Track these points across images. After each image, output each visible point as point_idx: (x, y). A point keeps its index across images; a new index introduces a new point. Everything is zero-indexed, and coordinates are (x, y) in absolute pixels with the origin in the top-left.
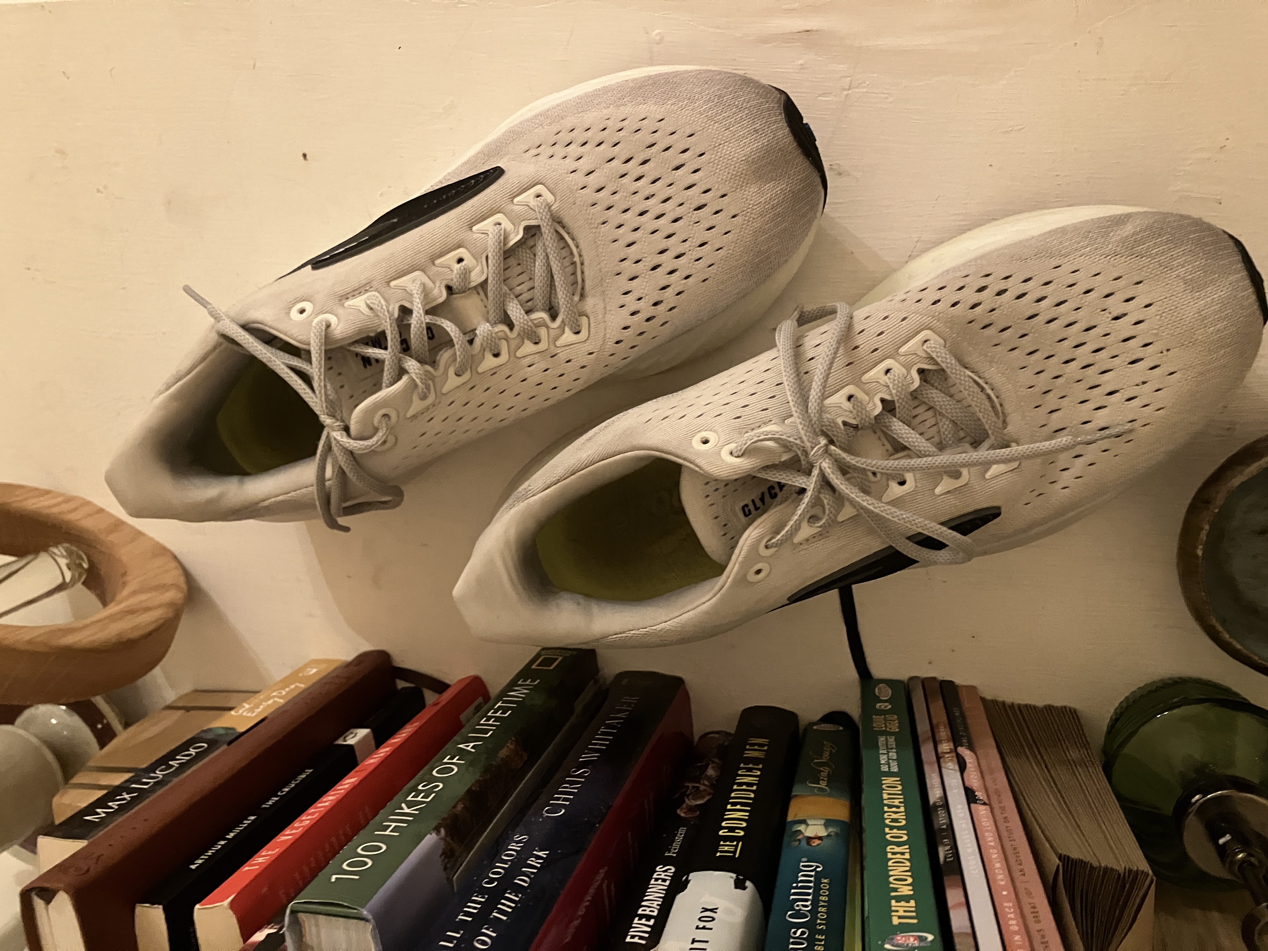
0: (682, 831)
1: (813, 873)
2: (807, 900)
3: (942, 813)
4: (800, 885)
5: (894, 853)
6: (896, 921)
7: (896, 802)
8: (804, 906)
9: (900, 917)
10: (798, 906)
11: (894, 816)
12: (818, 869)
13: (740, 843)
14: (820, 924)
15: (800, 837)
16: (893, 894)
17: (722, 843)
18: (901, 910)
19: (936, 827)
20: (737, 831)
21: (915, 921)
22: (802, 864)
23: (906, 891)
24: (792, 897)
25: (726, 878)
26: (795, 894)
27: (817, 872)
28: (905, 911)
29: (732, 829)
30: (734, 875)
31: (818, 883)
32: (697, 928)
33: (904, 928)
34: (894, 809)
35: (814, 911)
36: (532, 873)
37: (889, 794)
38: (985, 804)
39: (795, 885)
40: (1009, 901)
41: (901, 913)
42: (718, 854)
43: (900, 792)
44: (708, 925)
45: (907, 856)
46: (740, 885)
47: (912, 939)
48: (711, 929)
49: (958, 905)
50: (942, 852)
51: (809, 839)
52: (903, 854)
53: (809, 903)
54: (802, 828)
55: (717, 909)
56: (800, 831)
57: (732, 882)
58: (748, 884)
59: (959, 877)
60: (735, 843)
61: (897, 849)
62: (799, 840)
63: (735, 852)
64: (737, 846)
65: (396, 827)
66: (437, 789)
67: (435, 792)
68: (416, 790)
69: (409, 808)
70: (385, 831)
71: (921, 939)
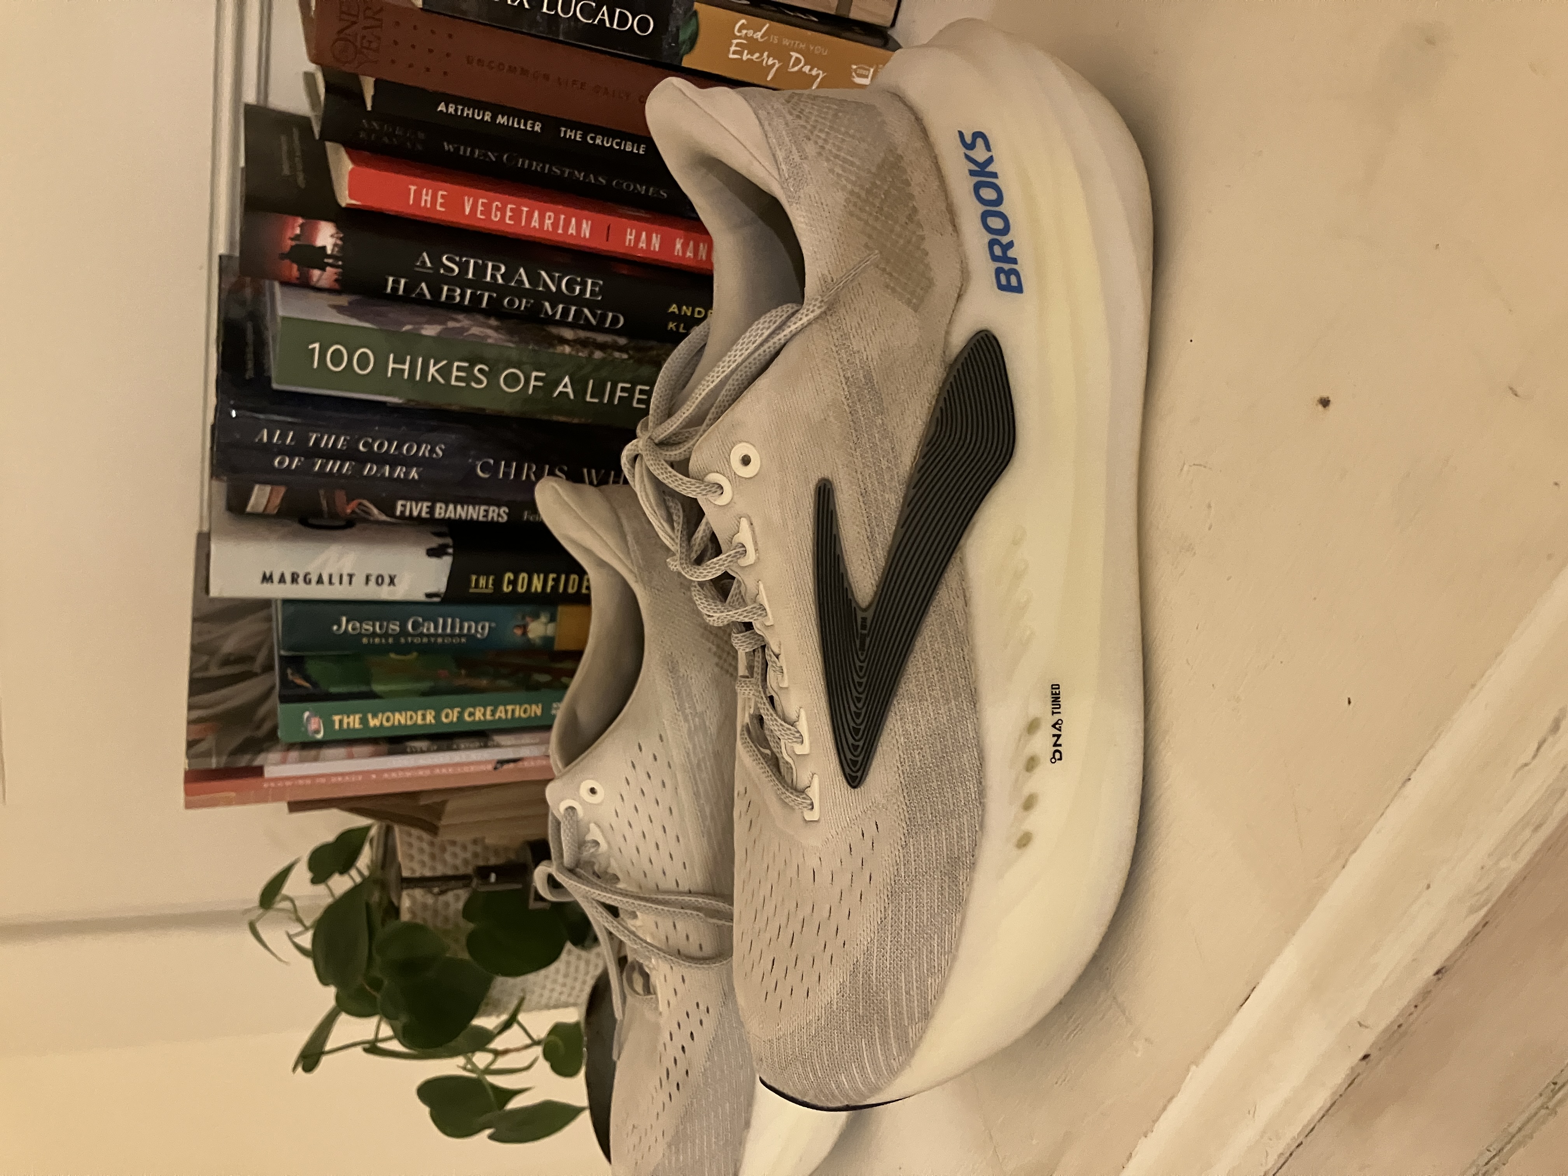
1: (473, 631)
2: (436, 628)
3: (478, 744)
4: (458, 624)
5: (424, 715)
6: (337, 718)
7: (498, 715)
8: (429, 628)
9: (341, 720)
10: (429, 624)
11: (478, 714)
12: (479, 636)
13: (491, 591)
14: (406, 640)
15: (528, 620)
16: (370, 715)
17: (492, 577)
18: (351, 720)
19: (459, 740)
20: (511, 586)
21: (337, 728)
23: (373, 722)
25: (441, 585)
26: (445, 622)
27: (474, 635)
28: (348, 722)
29: (513, 583)
30: (443, 590)
31: (460, 635)
32: (368, 576)
33: (328, 722)
34: (489, 713)
35: (422, 635)
36: (383, 474)
37: (513, 710)
39: (457, 620)
40: (363, 778)
41: (346, 720)
42: (474, 577)
43: (516, 716)
44: (372, 583)
45: (420, 722)
46: (430, 595)
47: (316, 727)
48: (367, 584)
50: (423, 744)
51: (525, 627)
52: (424, 719)
53: (432, 631)
54: (544, 619)
55: (394, 585)
56: (538, 618)
57: (434, 590)
58: (437, 599)
59: (387, 753)
60: (491, 587)
61: (429, 717)
62: (523, 619)
63: (477, 587)
64: (487, 588)
65: (403, 370)
66: (473, 384)
67: (468, 385)
68: (472, 365)
69: (437, 371)
70: (394, 362)
71: (317, 732)
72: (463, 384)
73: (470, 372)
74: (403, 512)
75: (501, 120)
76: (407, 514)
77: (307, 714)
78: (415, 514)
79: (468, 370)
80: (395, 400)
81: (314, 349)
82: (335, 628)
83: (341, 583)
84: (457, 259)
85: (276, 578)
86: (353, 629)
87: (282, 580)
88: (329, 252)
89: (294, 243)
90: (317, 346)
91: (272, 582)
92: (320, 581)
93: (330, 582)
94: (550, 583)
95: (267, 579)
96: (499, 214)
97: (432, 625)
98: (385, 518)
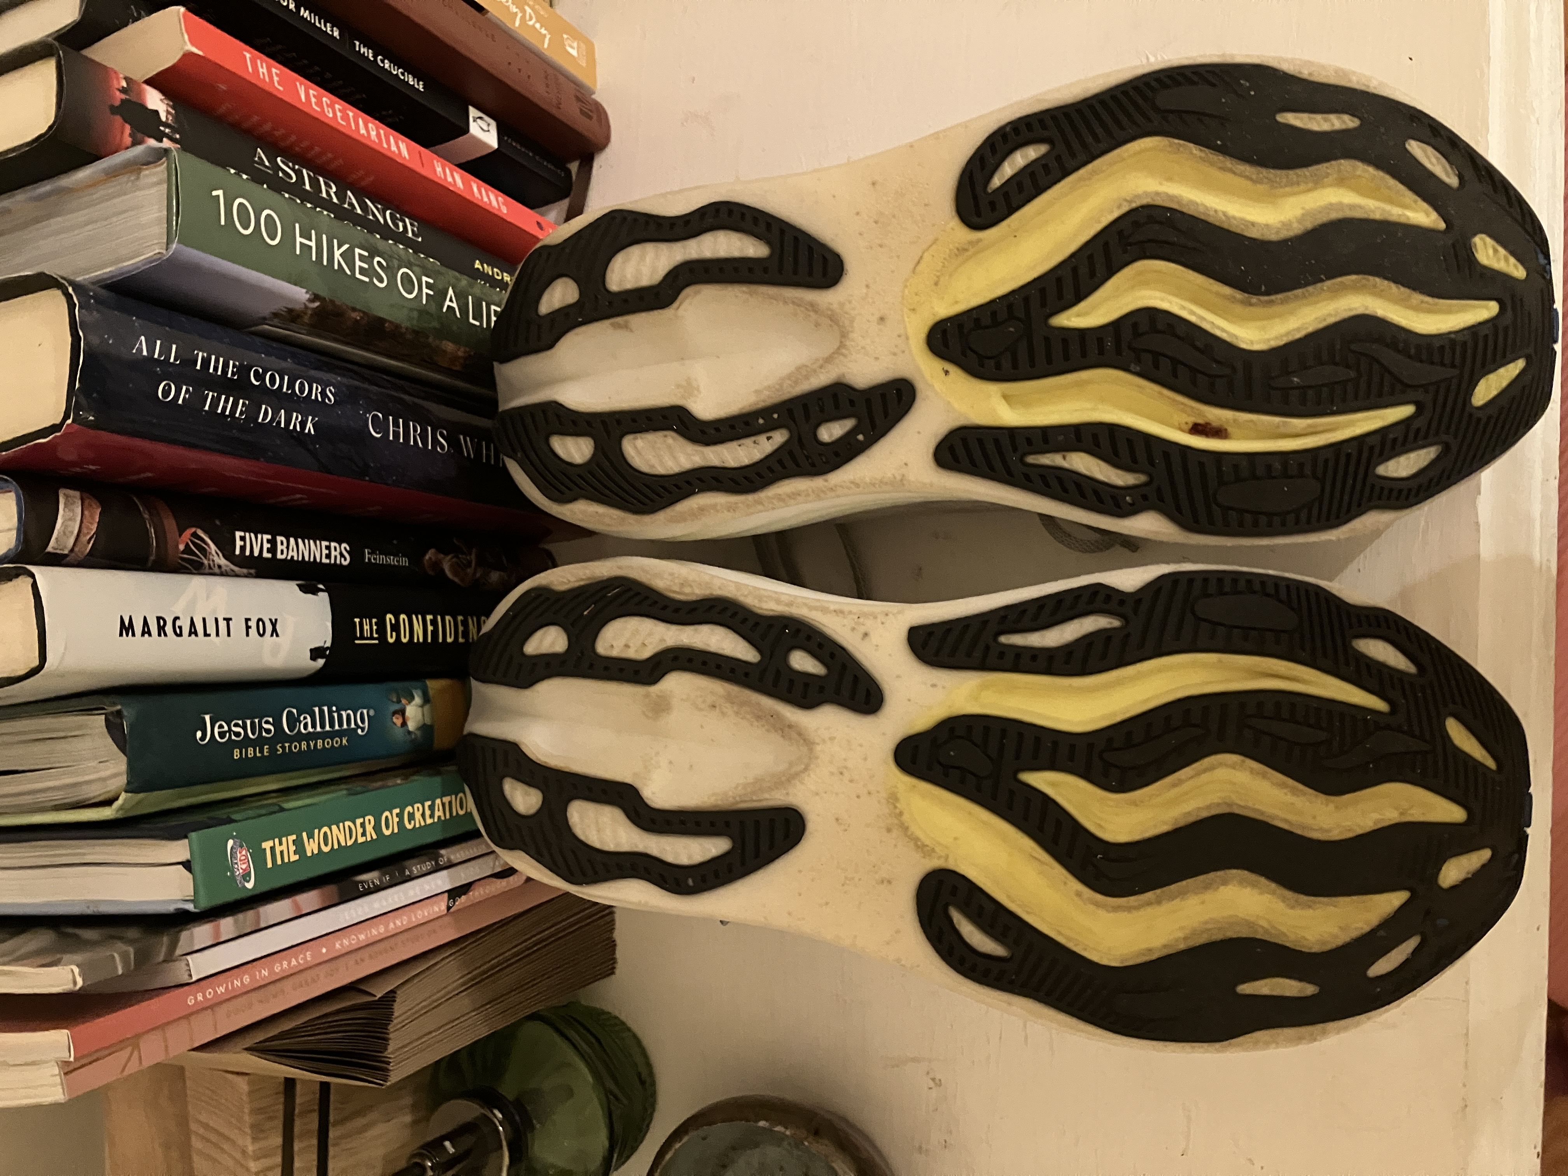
0: (404, 562)
1: (353, 726)
2: (314, 726)
3: (428, 866)
4: (335, 715)
5: (363, 825)
6: (267, 845)
7: (437, 814)
8: (306, 724)
9: (273, 849)
10: (305, 718)
11: (418, 815)
12: (359, 731)
13: (376, 642)
15: (404, 701)
16: (304, 834)
17: (374, 620)
18: (284, 847)
19: (407, 863)
20: (394, 634)
21: (270, 865)
22: (365, 711)
23: (311, 847)
24: (317, 709)
25: (324, 636)
26: (322, 712)
27: (355, 730)
28: (282, 852)
29: (396, 628)
30: (328, 644)
31: (341, 734)
32: (247, 620)
33: (258, 856)
34: (428, 813)
35: (300, 737)
38: (449, 908)
39: (334, 708)
40: (312, 956)
41: (278, 849)
42: (357, 620)
43: (454, 814)
44: (253, 631)
45: (361, 840)
46: (316, 653)
47: (244, 866)
48: (248, 635)
49: (297, 907)
50: (372, 877)
51: (403, 712)
52: (364, 834)
53: (310, 729)
54: (418, 700)
55: (277, 635)
56: (413, 698)
57: (319, 644)
58: (321, 662)
59: (336, 899)
60: (375, 636)
61: (369, 828)
62: (399, 702)
63: (362, 637)
64: (372, 638)
65: (310, 247)
66: (375, 281)
67: (371, 281)
68: (372, 257)
69: (341, 255)
70: (301, 236)
71: (246, 876)
72: (367, 279)
73: (371, 265)
74: (243, 548)
75: (305, 14)
76: (248, 553)
77: (230, 843)
78: (256, 554)
79: (368, 260)
80: (300, 295)
81: (218, 196)
82: (199, 734)
83: (217, 634)
84: (291, 164)
85: (138, 627)
86: (222, 735)
87: (146, 631)
88: (163, 117)
89: (123, 96)
90: (220, 193)
91: (133, 635)
92: (193, 632)
93: (206, 635)
94: (430, 628)
95: (126, 628)
96: (330, 110)
97: (309, 720)
98: (223, 561)
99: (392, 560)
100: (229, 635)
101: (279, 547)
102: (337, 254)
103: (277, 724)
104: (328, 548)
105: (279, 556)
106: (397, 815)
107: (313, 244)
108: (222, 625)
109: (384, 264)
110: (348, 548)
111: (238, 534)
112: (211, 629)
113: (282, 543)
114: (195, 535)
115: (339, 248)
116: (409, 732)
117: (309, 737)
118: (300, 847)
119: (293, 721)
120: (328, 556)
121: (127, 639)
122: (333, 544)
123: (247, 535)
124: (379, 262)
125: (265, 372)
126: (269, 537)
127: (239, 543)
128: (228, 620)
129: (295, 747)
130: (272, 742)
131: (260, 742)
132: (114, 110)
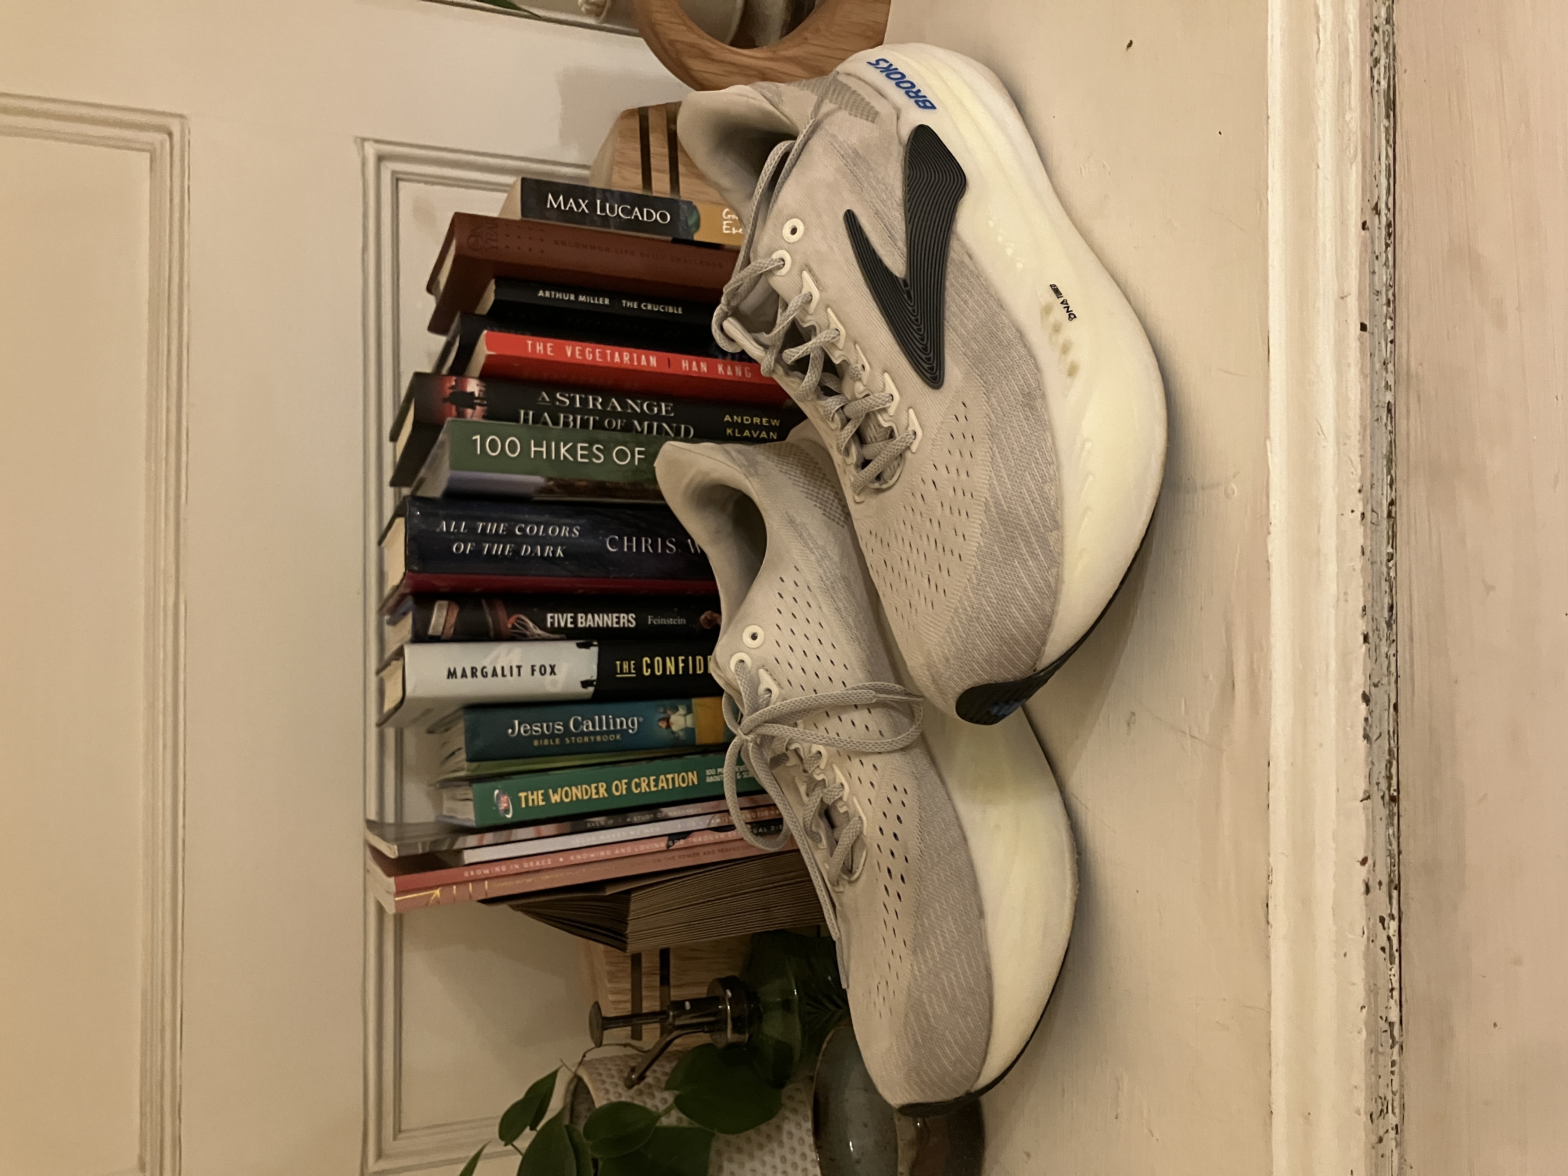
0: (681, 621)
1: (625, 727)
2: (594, 727)
3: (648, 817)
4: (611, 721)
5: (597, 788)
6: (522, 795)
7: (660, 785)
8: (587, 726)
9: (526, 798)
10: (587, 722)
11: (644, 785)
12: (630, 731)
13: (634, 675)
14: (571, 740)
15: (669, 712)
16: (551, 791)
17: (632, 662)
18: (535, 797)
19: (631, 814)
20: (649, 670)
21: (524, 805)
22: (635, 719)
23: (555, 798)
24: (597, 718)
25: (592, 673)
26: (600, 720)
27: (627, 731)
28: (533, 800)
29: (651, 666)
30: (595, 678)
31: (615, 732)
32: (533, 666)
33: (516, 801)
34: (652, 783)
35: (583, 734)
37: (673, 779)
38: (668, 846)
39: (610, 717)
41: (530, 798)
42: (618, 663)
43: (677, 785)
44: (537, 673)
45: (594, 796)
46: (585, 684)
47: (506, 805)
48: (533, 674)
49: (539, 832)
50: (600, 820)
51: (667, 720)
52: (597, 793)
53: (591, 729)
54: (682, 711)
55: (555, 674)
56: (677, 710)
57: (588, 678)
58: (591, 689)
59: (569, 831)
60: (633, 671)
61: (602, 791)
62: (665, 712)
63: (622, 672)
64: (630, 673)
65: (542, 452)
66: (594, 460)
67: (591, 460)
68: (591, 445)
69: (566, 451)
70: (535, 446)
71: (507, 811)
72: (587, 461)
73: (591, 451)
74: (552, 624)
75: (582, 298)
76: (556, 625)
77: (497, 792)
78: (562, 625)
79: (589, 449)
80: (539, 480)
81: (476, 440)
82: (510, 731)
83: (511, 675)
84: (567, 395)
85: (459, 673)
86: (525, 732)
87: (464, 675)
88: (477, 395)
89: (451, 391)
90: (478, 437)
91: (456, 677)
92: (495, 674)
93: (503, 675)
94: (681, 665)
95: (452, 674)
96: (591, 355)
97: (590, 723)
98: (539, 631)
99: (671, 621)
100: (519, 675)
101: (580, 620)
102: (563, 451)
103: (566, 726)
104: (618, 618)
105: (580, 625)
106: (626, 784)
107: (544, 449)
108: (515, 670)
109: (601, 447)
110: (634, 616)
111: (549, 615)
112: (507, 672)
113: (582, 618)
114: (519, 619)
115: (564, 447)
116: (673, 733)
117: (589, 734)
118: (546, 797)
119: (577, 724)
120: (618, 623)
121: (452, 681)
122: (622, 615)
123: (556, 615)
124: (598, 449)
125: (526, 527)
126: (572, 615)
127: (549, 620)
128: (519, 667)
129: (579, 740)
130: (562, 737)
131: (553, 736)
132: (445, 400)
